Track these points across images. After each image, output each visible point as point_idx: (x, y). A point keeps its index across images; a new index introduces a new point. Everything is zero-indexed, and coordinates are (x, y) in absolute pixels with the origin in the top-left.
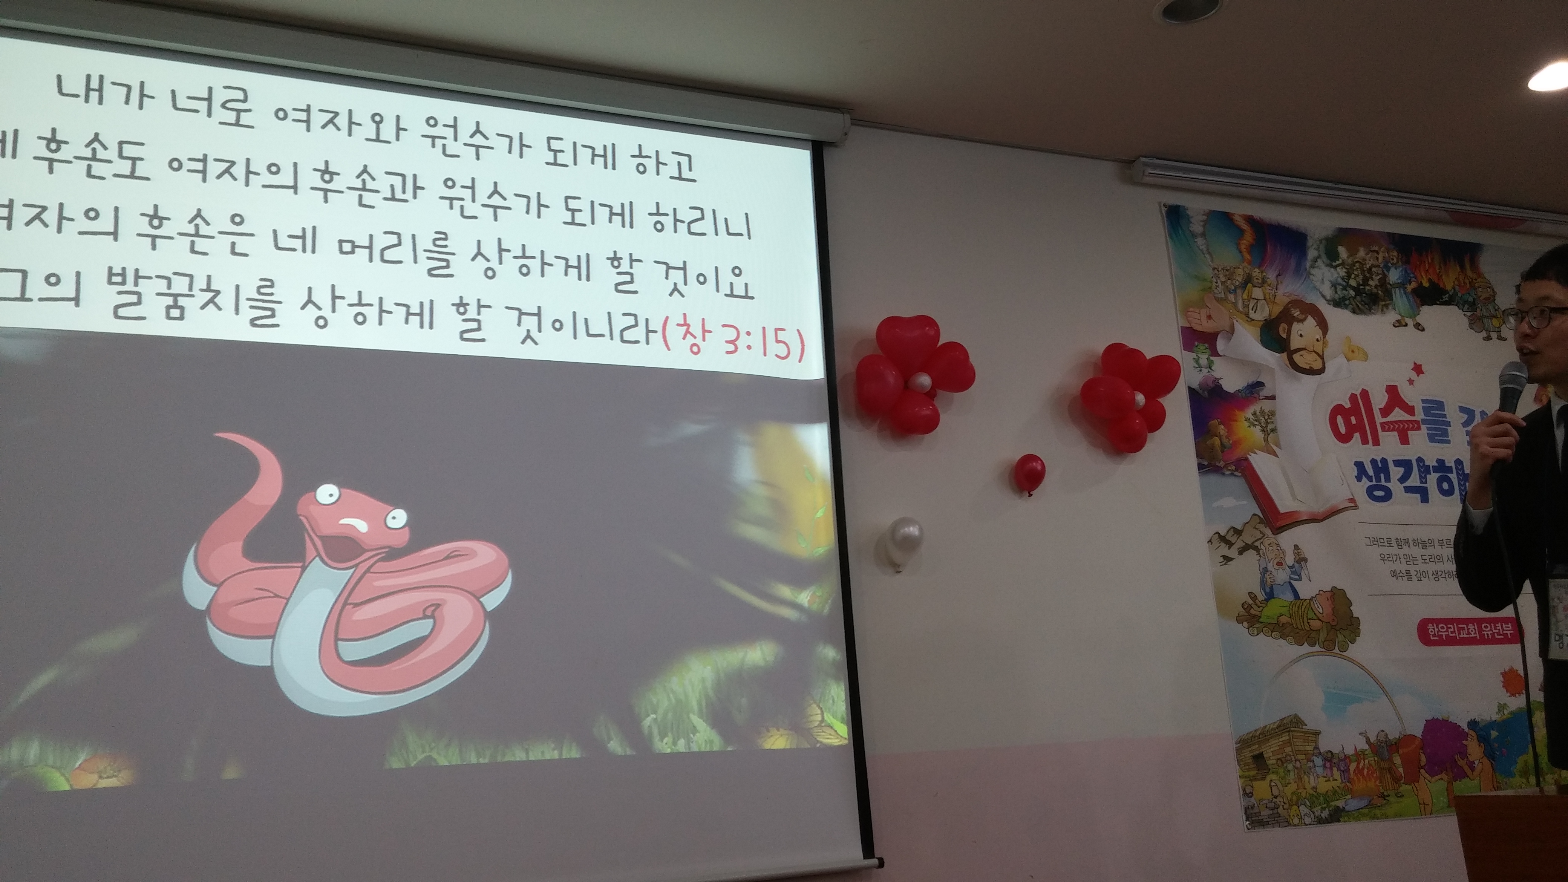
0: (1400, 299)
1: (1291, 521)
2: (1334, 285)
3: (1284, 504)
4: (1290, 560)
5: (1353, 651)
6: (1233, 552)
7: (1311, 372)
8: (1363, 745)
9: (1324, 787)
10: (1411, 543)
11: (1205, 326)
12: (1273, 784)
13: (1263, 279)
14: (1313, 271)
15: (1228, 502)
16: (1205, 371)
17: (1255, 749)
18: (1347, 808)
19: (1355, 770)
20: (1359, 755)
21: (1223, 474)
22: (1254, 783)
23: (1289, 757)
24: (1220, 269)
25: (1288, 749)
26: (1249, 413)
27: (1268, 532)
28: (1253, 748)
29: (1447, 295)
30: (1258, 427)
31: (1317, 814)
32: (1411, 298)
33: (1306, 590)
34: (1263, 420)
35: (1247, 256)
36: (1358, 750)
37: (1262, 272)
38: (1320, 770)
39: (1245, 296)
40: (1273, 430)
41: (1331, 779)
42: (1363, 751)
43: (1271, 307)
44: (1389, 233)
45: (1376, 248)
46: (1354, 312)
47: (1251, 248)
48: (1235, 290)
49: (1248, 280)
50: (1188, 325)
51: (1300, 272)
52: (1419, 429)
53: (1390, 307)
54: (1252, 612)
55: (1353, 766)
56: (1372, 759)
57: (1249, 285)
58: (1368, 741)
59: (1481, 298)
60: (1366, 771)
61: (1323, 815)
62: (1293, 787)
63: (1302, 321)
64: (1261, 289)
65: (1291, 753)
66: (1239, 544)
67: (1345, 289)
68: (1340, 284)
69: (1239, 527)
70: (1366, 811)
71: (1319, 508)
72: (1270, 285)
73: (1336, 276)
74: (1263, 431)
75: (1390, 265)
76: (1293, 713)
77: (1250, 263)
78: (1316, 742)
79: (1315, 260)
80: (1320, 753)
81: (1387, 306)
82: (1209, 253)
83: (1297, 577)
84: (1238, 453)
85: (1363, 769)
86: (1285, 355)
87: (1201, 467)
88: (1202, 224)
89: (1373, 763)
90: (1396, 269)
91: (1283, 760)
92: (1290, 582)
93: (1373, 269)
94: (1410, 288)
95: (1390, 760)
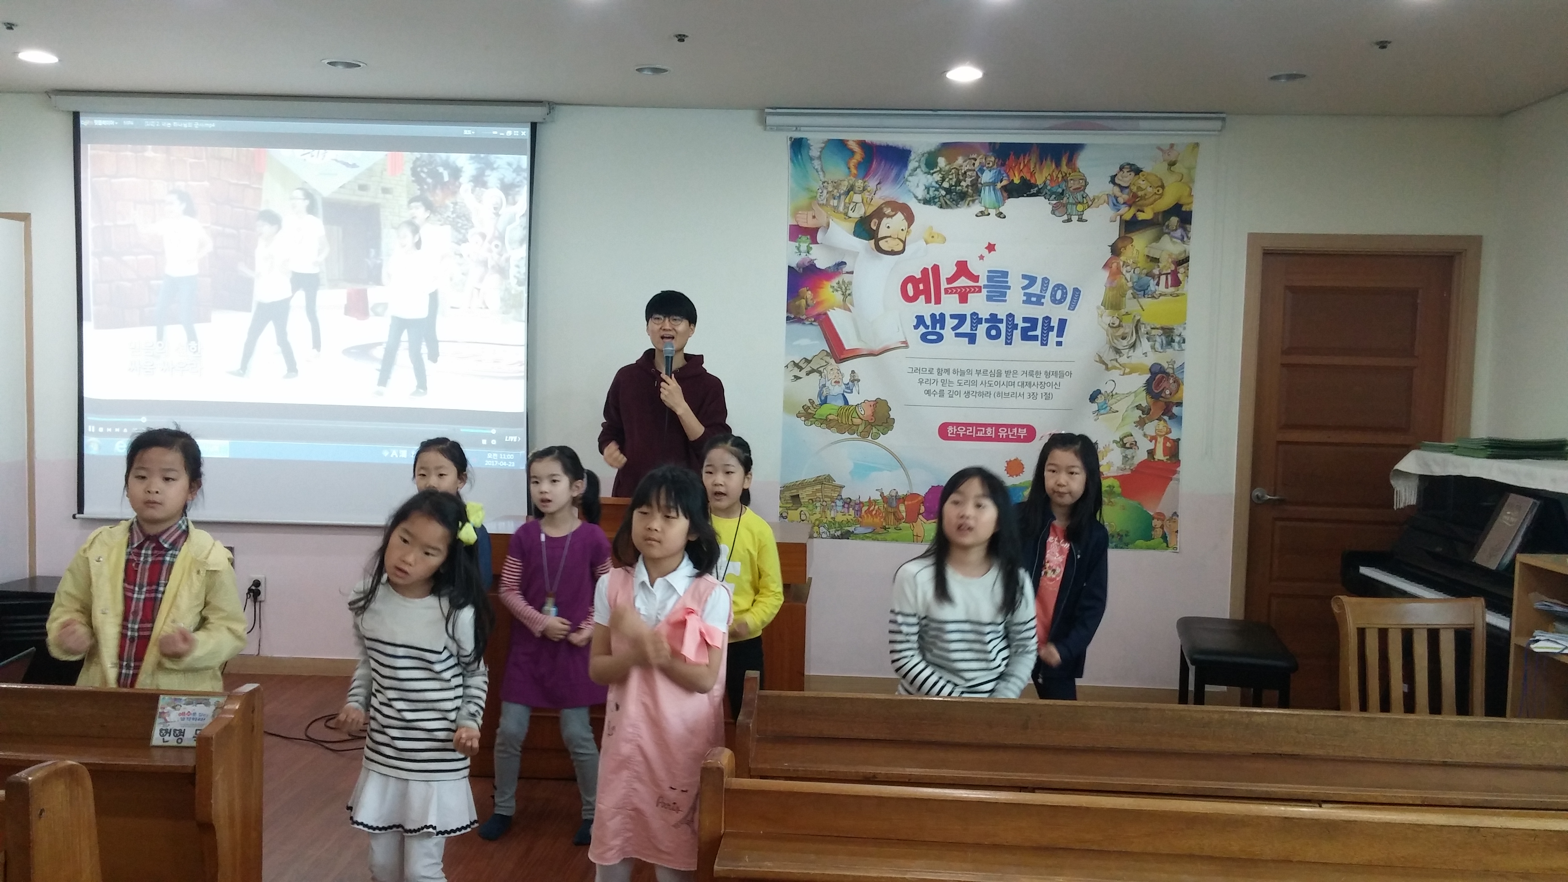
0: (988, 196)
1: (855, 355)
2: (928, 188)
3: (849, 342)
4: (847, 379)
5: (882, 439)
6: (802, 374)
7: (892, 253)
8: (877, 496)
9: (840, 518)
10: (951, 371)
11: (810, 223)
12: (802, 513)
13: (864, 187)
14: (910, 178)
15: (804, 342)
16: (803, 255)
17: (794, 492)
18: (855, 532)
19: (866, 511)
20: (871, 502)
21: (804, 323)
22: (789, 511)
23: (819, 499)
24: (830, 182)
25: (819, 494)
26: (834, 283)
27: (832, 361)
28: (792, 491)
29: (1036, 189)
30: (840, 292)
31: (831, 533)
32: (999, 193)
33: (853, 399)
34: (844, 288)
35: (854, 171)
36: (871, 499)
37: (864, 182)
38: (839, 509)
39: (847, 201)
40: (849, 295)
41: (847, 514)
42: (875, 501)
43: (866, 208)
44: (990, 143)
45: (974, 156)
46: (941, 207)
47: (859, 165)
48: (840, 196)
49: (851, 189)
50: (796, 224)
51: (899, 179)
52: (980, 291)
53: (977, 201)
54: (809, 411)
55: (865, 508)
56: (882, 506)
57: (852, 193)
58: (882, 495)
59: (1071, 189)
60: (874, 512)
61: (836, 534)
62: (818, 516)
63: (892, 216)
64: (860, 195)
65: (821, 497)
66: (808, 369)
67: (937, 190)
68: (933, 187)
69: (810, 358)
70: (870, 535)
71: (877, 347)
72: (868, 192)
73: (930, 181)
74: (843, 294)
75: (985, 168)
76: (827, 474)
77: (855, 176)
78: (840, 492)
79: (915, 169)
80: (842, 499)
81: (973, 201)
82: (823, 172)
83: (850, 391)
84: (820, 310)
85: (873, 510)
86: (873, 241)
87: (788, 318)
88: (820, 150)
89: (882, 508)
90: (990, 171)
91: (814, 500)
92: (843, 394)
93: (967, 173)
94: (999, 185)
95: (897, 507)
